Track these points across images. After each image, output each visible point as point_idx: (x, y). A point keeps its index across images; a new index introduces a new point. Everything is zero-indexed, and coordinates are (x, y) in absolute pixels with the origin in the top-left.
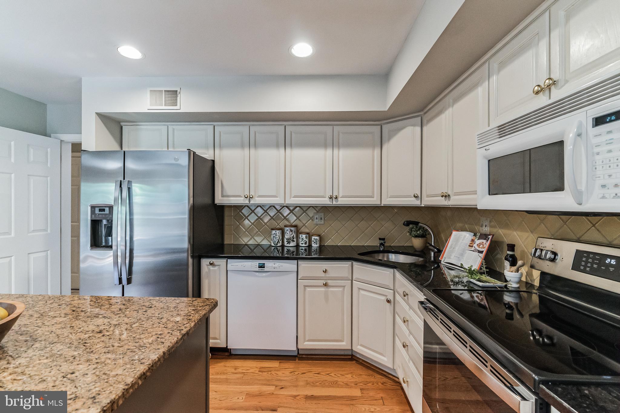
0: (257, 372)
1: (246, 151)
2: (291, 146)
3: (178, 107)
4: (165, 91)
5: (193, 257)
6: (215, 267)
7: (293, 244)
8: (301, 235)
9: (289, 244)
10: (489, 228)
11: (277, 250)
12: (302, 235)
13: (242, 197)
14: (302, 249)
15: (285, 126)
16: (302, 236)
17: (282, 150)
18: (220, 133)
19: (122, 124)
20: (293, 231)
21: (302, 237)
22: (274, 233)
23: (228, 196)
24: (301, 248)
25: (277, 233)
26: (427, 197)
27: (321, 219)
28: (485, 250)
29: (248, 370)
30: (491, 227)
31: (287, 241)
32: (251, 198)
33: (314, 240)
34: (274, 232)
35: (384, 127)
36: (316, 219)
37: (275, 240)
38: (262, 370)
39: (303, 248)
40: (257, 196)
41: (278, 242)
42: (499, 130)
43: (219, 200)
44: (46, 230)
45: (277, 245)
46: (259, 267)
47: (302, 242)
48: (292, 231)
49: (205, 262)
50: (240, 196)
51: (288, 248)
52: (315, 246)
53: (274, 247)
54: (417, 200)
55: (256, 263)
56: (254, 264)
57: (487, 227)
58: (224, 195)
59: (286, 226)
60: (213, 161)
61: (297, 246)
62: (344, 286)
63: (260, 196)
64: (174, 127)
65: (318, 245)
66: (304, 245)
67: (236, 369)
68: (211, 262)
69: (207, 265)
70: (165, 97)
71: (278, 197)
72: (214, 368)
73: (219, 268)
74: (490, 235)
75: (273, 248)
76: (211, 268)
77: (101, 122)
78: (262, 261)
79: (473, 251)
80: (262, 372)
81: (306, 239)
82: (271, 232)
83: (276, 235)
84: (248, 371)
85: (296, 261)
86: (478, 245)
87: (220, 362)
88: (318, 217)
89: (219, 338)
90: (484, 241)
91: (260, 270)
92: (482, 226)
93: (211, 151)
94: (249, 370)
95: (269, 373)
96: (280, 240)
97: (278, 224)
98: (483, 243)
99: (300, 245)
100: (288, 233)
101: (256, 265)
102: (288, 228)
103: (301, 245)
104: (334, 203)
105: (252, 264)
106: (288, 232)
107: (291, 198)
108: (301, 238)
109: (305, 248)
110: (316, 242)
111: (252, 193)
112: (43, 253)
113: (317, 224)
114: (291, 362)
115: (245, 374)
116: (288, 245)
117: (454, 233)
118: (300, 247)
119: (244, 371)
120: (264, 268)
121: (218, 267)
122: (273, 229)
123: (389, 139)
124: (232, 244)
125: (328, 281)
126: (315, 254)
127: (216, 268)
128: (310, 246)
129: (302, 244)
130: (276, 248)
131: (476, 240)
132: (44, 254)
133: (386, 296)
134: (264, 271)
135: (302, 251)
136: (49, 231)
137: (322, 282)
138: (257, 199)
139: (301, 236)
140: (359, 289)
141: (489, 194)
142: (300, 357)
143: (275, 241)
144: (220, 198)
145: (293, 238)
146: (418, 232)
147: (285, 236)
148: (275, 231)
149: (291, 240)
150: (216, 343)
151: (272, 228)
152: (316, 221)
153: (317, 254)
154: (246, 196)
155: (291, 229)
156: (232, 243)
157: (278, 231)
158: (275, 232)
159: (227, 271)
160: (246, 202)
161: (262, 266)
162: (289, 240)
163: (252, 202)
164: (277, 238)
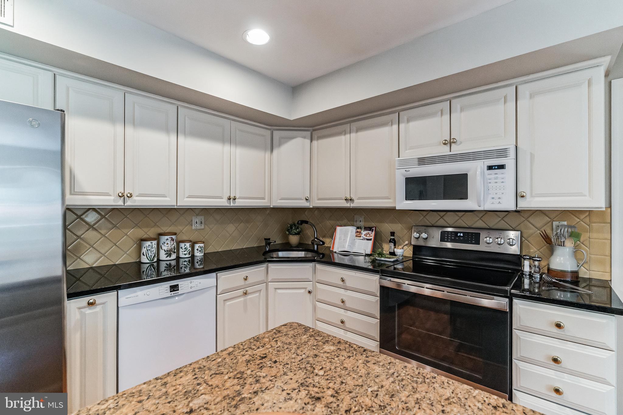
2: (185, 134)
7: (174, 256)
9: (170, 257)
10: (363, 223)
11: (153, 267)
12: (185, 244)
15: (178, 106)
17: (173, 137)
20: (174, 239)
21: (186, 247)
22: (149, 245)
24: (181, 260)
25: (153, 245)
26: (318, 200)
27: (201, 223)
28: (372, 238)
30: (365, 221)
32: (129, 197)
33: (199, 249)
34: (148, 243)
35: (275, 133)
36: (195, 223)
37: (150, 254)
39: (187, 260)
42: (418, 160)
45: (153, 260)
46: (171, 291)
48: (173, 241)
52: (199, 255)
54: (307, 202)
55: (166, 285)
56: (163, 289)
57: (361, 222)
58: (76, 191)
59: (161, 235)
61: (178, 258)
62: (260, 291)
65: (203, 254)
66: (186, 256)
68: (91, 301)
73: (102, 307)
74: (374, 227)
76: (90, 310)
78: (174, 283)
79: (362, 240)
83: (152, 247)
86: (366, 235)
88: (197, 221)
90: (370, 232)
92: (356, 221)
98: (369, 233)
100: (169, 243)
101: (166, 289)
103: (182, 256)
104: (232, 204)
105: (159, 289)
106: (168, 241)
107: (184, 198)
109: (189, 259)
110: (202, 250)
113: (196, 230)
116: (168, 258)
117: (339, 229)
120: (178, 290)
121: (103, 304)
123: (280, 145)
125: (247, 288)
126: (200, 265)
128: (193, 256)
131: (362, 232)
133: (306, 288)
134: (178, 294)
135: (186, 263)
137: (241, 292)
139: (183, 246)
140: (276, 289)
141: (406, 200)
143: (151, 256)
145: (174, 248)
146: (298, 230)
147: (164, 247)
148: (151, 243)
149: (172, 252)
152: (196, 226)
153: (202, 264)
154: (120, 195)
155: (172, 238)
157: (154, 243)
158: (150, 244)
159: (118, 307)
160: (120, 203)
161: (174, 288)
162: (170, 251)
163: (129, 203)
164: (153, 251)
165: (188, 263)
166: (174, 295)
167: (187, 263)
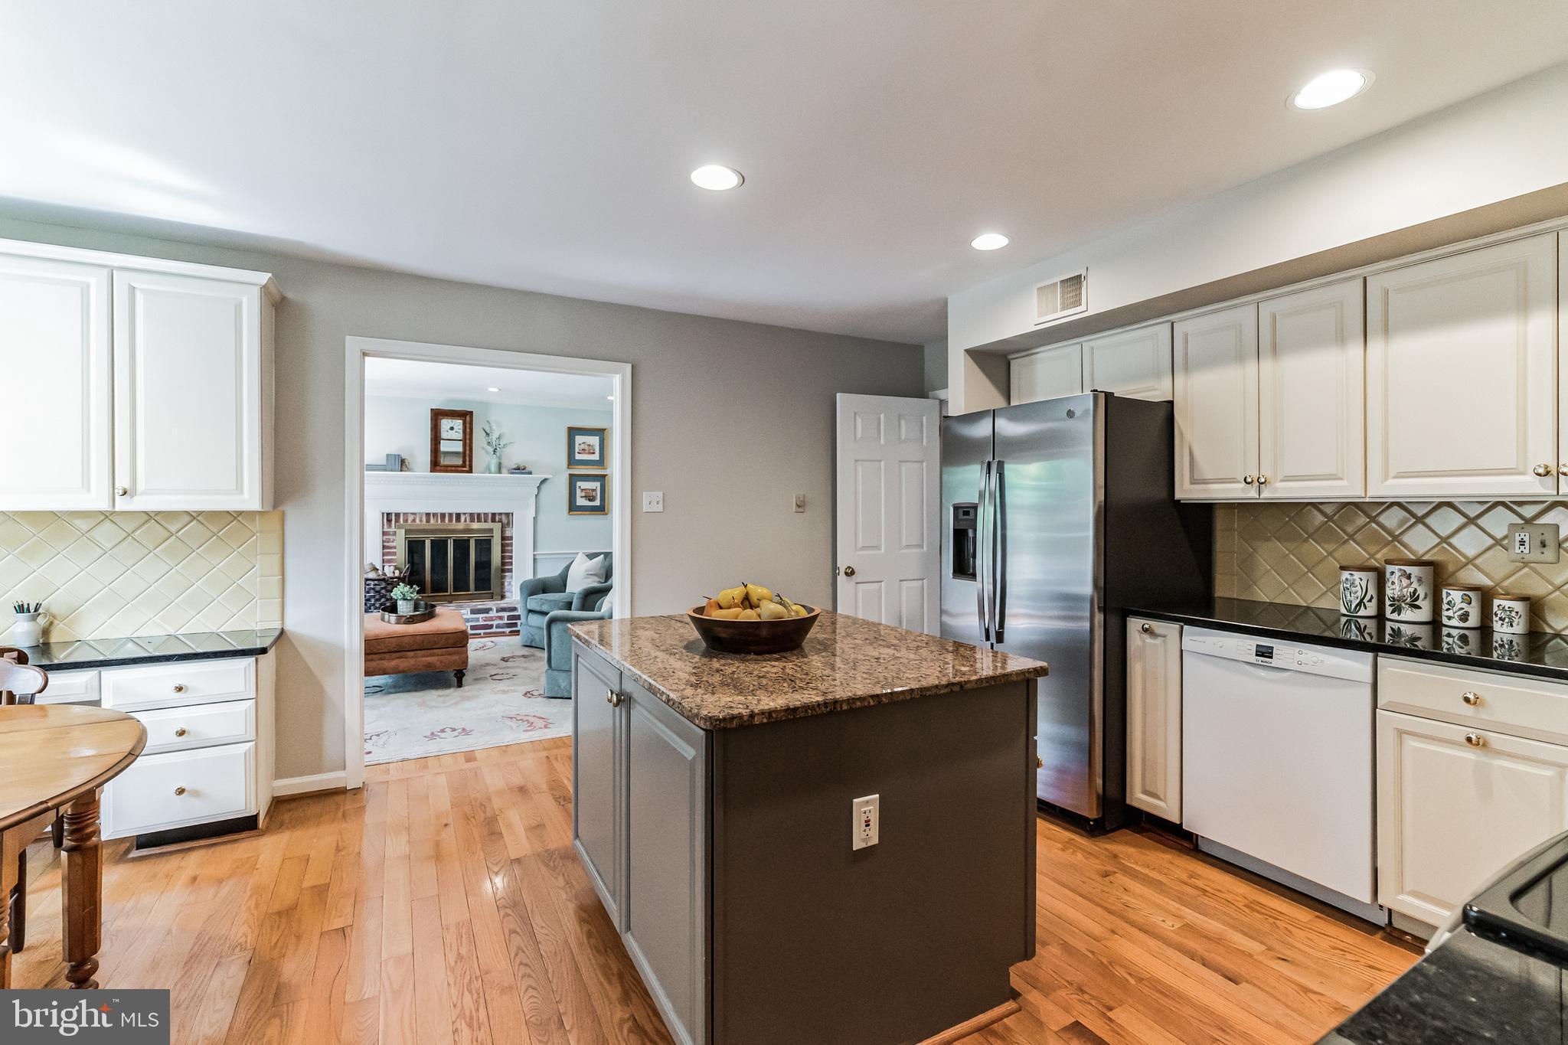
0: (1240, 905)
1: (1251, 367)
2: (1384, 332)
3: (1083, 308)
4: (1062, 282)
5: (1104, 609)
6: (1155, 639)
7: (1415, 616)
8: (1444, 591)
9: (1399, 615)
12: (1449, 591)
13: (1239, 482)
14: (1449, 635)
15: (1365, 279)
16: (1448, 594)
17: (1355, 350)
18: (1186, 335)
19: (1010, 357)
20: (1415, 576)
21: (1449, 598)
22: (1347, 579)
23: (1205, 482)
25: (1354, 580)
27: (1543, 545)
29: (1219, 891)
31: (1391, 605)
32: (1262, 483)
33: (1503, 613)
34: (1346, 575)
36: (1518, 543)
37: (1349, 597)
38: (1252, 906)
39: (1455, 632)
40: (1282, 477)
41: (1359, 605)
43: (1186, 491)
44: (921, 546)
45: (1356, 611)
46: (1257, 655)
47: (1450, 614)
48: (1412, 578)
49: (1135, 624)
50: (1233, 481)
51: (1396, 626)
52: (1507, 630)
53: (1346, 618)
55: (1251, 642)
56: (1243, 645)
58: (1195, 478)
59: (1388, 562)
60: (1171, 403)
61: (1434, 623)
63: (1286, 479)
64: (1092, 344)
65: (1519, 630)
66: (1455, 622)
67: (1191, 877)
68: (1147, 626)
69: (1139, 631)
70: (1062, 297)
71: (1341, 479)
72: (1145, 854)
73: (1163, 641)
75: (1344, 620)
76: (1148, 639)
77: (974, 364)
78: (1265, 642)
80: (1253, 910)
81: (1464, 605)
82: (1339, 576)
83: (1354, 584)
84: (1217, 893)
85: (1370, 655)
87: (1163, 852)
88: (1526, 539)
89: (1165, 798)
91: (1260, 663)
93: (1166, 382)
94: (1223, 893)
95: (1271, 920)
96: (1370, 601)
97: (1372, 556)
99: (1444, 623)
101: (1249, 647)
102: (1397, 567)
103: (1445, 621)
105: (1240, 643)
106: (1395, 578)
107: (1386, 478)
108: (1445, 601)
109: (1462, 632)
110: (1513, 617)
111: (1267, 472)
112: (916, 581)
113: (1523, 563)
114: (1357, 934)
115: (1207, 894)
116: (1395, 616)
118: (1444, 629)
119: (1207, 889)
120: (1271, 657)
121: (1163, 638)
122: (1343, 568)
124: (1234, 599)
126: (1509, 655)
127: (1159, 641)
128: (1484, 629)
129: (1449, 618)
130: (1352, 619)
132: (918, 584)
134: (1269, 665)
135: (1450, 640)
136: (925, 548)
137: (1461, 733)
138: (1279, 485)
139: (1444, 595)
142: (1394, 934)
143: (1351, 602)
144: (1187, 485)
145: (1414, 597)
147: (1387, 589)
148: (1351, 574)
149: (1410, 604)
150: (1156, 807)
151: (1344, 564)
152: (1519, 551)
153: (1514, 654)
154: (1249, 480)
155: (1407, 571)
156: (1235, 596)
157: (1357, 575)
158: (1349, 577)
159: (1182, 651)
160: (1251, 494)
161: (1265, 653)
162: (1399, 601)
163: (1267, 495)
164: (1356, 592)
165: (1458, 642)
166: (1262, 663)
167: (1454, 642)
